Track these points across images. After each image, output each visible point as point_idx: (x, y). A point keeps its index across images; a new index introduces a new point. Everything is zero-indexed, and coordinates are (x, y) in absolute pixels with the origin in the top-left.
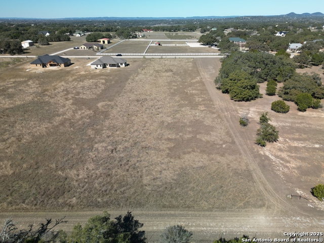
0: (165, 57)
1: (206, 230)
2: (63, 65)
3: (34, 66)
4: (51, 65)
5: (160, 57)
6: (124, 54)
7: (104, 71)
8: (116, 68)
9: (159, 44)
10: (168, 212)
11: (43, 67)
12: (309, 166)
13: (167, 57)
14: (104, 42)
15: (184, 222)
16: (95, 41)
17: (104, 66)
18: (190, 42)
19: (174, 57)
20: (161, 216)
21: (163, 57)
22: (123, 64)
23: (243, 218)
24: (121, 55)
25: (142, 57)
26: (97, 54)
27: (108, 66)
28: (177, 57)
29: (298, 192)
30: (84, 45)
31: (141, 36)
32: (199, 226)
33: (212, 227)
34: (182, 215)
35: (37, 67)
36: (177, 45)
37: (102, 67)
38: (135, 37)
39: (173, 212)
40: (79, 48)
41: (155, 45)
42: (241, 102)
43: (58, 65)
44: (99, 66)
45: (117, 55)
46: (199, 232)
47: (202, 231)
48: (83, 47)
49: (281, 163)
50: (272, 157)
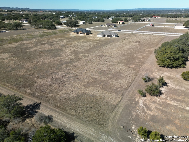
0: (145, 34)
2: (85, 34)
3: (73, 33)
4: (81, 33)
7: (104, 38)
8: (110, 37)
9: (153, 26)
10: (55, 109)
11: (77, 34)
13: (147, 34)
14: (120, 23)
15: (56, 115)
16: (116, 23)
17: (104, 36)
20: (50, 109)
21: (144, 33)
22: (115, 36)
23: (83, 125)
24: (120, 31)
25: (131, 33)
26: (109, 29)
27: (106, 37)
28: (153, 34)
29: (133, 128)
30: (106, 24)
31: (147, 20)
32: (60, 119)
33: (65, 123)
34: (59, 112)
35: (74, 34)
36: (163, 27)
37: (102, 37)
38: (143, 21)
39: (56, 110)
40: (103, 26)
41: (149, 26)
43: (83, 33)
44: (101, 36)
45: (118, 31)
46: (57, 122)
47: (58, 122)
48: (105, 25)
49: (143, 109)
50: (141, 104)
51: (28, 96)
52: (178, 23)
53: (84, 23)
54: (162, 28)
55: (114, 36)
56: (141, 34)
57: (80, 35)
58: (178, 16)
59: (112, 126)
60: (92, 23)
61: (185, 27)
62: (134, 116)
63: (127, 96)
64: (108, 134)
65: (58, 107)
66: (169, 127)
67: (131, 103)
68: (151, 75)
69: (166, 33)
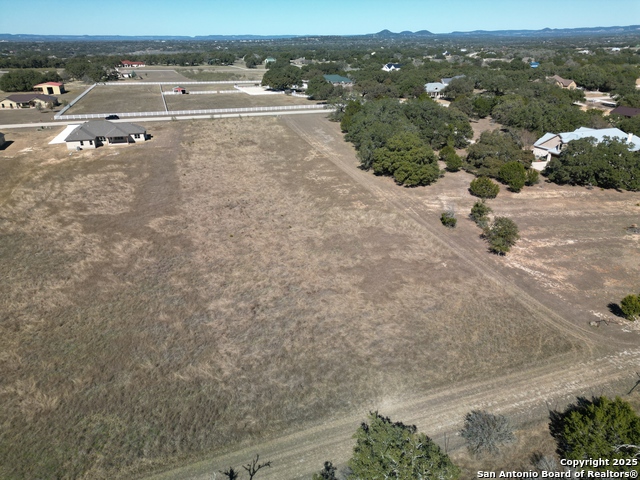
0: (218, 116)
1: (521, 406)
5: (209, 117)
6: (123, 115)
8: (125, 144)
9: (184, 92)
10: (441, 394)
12: (581, 274)
13: (223, 116)
14: (50, 89)
17: (99, 144)
18: (243, 86)
19: (237, 115)
21: (216, 116)
23: (556, 372)
24: (116, 117)
25: (170, 118)
26: (56, 117)
27: (106, 143)
28: (242, 115)
31: (126, 76)
32: (504, 402)
33: (525, 398)
34: (466, 393)
37: (94, 146)
39: (447, 393)
41: (173, 93)
42: (416, 189)
44: (87, 144)
45: (108, 119)
46: (512, 412)
47: (516, 409)
48: (7, 103)
49: (545, 277)
50: (526, 270)
55: (137, 136)
56: (206, 120)
59: (583, 335)
62: (560, 296)
65: (441, 384)
66: (608, 284)
67: (518, 278)
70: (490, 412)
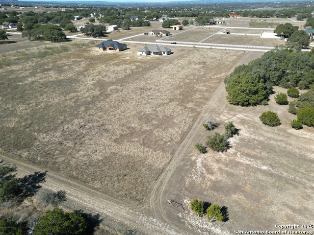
1: (78, 201)
2: (118, 50)
3: (97, 49)
4: (110, 49)
6: (180, 42)
7: (148, 58)
8: (158, 56)
9: (227, 33)
10: (69, 181)
11: (104, 50)
13: (217, 48)
14: (175, 28)
15: (70, 191)
16: (169, 27)
17: (149, 53)
20: (62, 182)
21: (213, 47)
22: (166, 53)
23: (112, 203)
24: (175, 43)
25: (192, 46)
26: (157, 41)
27: (152, 54)
28: (227, 48)
29: (185, 201)
30: (152, 31)
31: (220, 23)
32: (77, 197)
33: (85, 201)
34: (75, 186)
35: (99, 50)
36: (244, 34)
37: (146, 55)
38: (214, 24)
39: (71, 182)
40: (148, 34)
41: (222, 33)
43: (114, 49)
44: (144, 53)
45: (172, 43)
46: (72, 201)
47: (75, 201)
48: (151, 33)
49: (202, 173)
50: (199, 165)
51: (25, 163)
52: (267, 27)
53: (115, 29)
54: (241, 37)
55: (164, 53)
56: (208, 49)
57: (108, 51)
58: (268, 14)
59: (155, 201)
60: (129, 29)
61: (276, 34)
62: (187, 183)
63: (179, 153)
64: (149, 213)
65: (74, 178)
66: (235, 197)
67: (185, 165)
68: (217, 119)
69: (246, 46)
70: (67, 195)
